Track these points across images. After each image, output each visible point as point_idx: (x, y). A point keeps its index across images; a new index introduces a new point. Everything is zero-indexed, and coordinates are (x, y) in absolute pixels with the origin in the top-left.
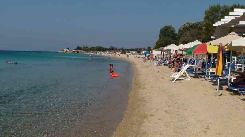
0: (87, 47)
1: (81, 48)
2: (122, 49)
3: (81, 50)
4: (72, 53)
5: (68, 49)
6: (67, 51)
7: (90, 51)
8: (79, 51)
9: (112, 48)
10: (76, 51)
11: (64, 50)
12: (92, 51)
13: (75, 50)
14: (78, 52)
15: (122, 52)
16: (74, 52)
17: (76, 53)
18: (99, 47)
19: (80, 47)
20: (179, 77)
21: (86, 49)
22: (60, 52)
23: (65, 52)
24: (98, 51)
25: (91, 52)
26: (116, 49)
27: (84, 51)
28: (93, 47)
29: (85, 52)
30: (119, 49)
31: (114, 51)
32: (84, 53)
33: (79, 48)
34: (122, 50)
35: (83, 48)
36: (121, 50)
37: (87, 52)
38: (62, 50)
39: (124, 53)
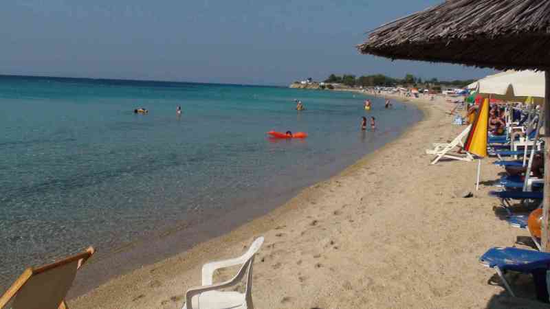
0: (352, 77)
1: (340, 78)
2: (434, 81)
3: (339, 82)
4: (318, 89)
5: (310, 79)
6: (307, 84)
7: (358, 86)
8: (334, 84)
9: (410, 79)
10: (326, 84)
11: (302, 82)
12: (363, 86)
13: (326, 82)
14: (331, 88)
15: (434, 89)
16: (323, 87)
17: (327, 89)
18: (380, 76)
19: (337, 75)
20: (446, 154)
21: (350, 81)
22: (292, 86)
23: (302, 87)
24: (375, 86)
25: (361, 87)
26: (420, 81)
27: (346, 85)
28: (366, 76)
29: (346, 87)
30: (427, 82)
31: (415, 85)
32: (346, 90)
33: (333, 79)
34: (432, 82)
35: (344, 78)
36: (430, 84)
37: (352, 86)
38: (297, 83)
39: (437, 91)
